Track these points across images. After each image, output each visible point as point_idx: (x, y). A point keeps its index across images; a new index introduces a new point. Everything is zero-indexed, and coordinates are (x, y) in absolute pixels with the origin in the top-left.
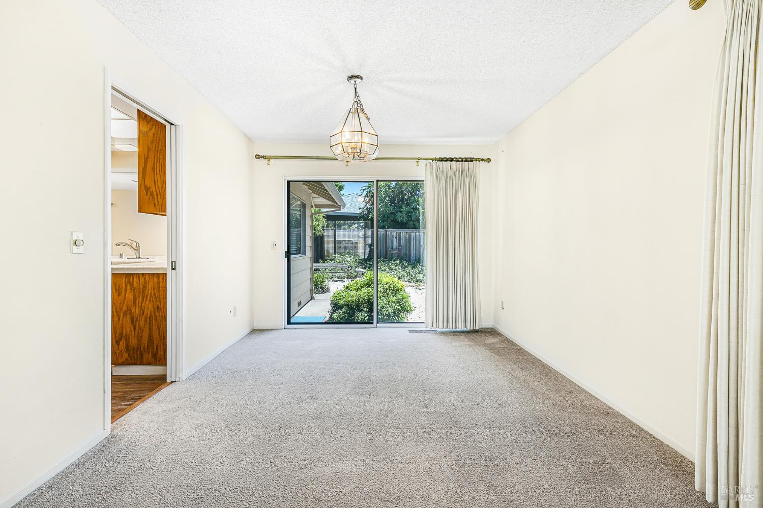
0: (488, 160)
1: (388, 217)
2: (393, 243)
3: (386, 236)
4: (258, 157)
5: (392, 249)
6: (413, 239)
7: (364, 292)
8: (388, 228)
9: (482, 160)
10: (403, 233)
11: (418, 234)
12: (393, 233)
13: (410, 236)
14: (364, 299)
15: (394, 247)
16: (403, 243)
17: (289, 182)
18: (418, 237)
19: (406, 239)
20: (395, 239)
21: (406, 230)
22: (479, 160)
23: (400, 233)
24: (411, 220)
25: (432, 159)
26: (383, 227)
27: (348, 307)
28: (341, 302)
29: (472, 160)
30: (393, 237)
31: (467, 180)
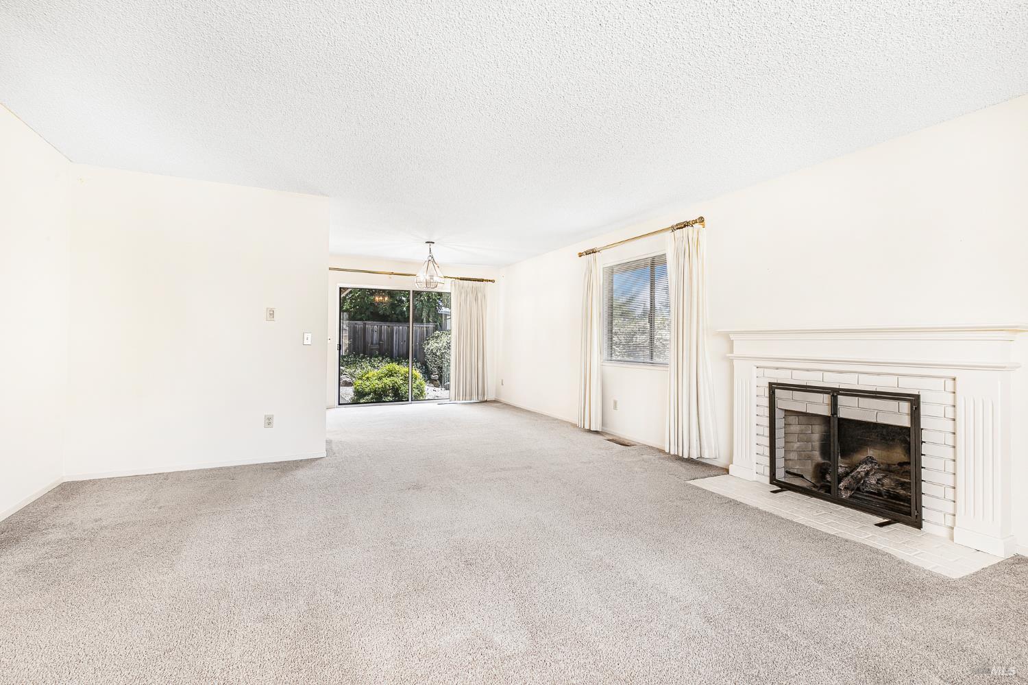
0: (493, 281)
1: (367, 309)
2: (372, 337)
3: (364, 329)
5: (372, 344)
6: (396, 333)
7: (387, 381)
9: (489, 281)
10: (385, 327)
11: (401, 327)
12: (374, 327)
13: (392, 330)
14: (389, 386)
15: (374, 342)
16: (384, 337)
17: (340, 288)
18: (401, 332)
19: (387, 333)
20: (375, 334)
21: (388, 324)
22: (487, 281)
23: (381, 326)
24: (394, 313)
25: (456, 278)
26: (361, 320)
27: (375, 394)
28: (367, 390)
29: (482, 280)
30: (373, 331)
31: (479, 295)
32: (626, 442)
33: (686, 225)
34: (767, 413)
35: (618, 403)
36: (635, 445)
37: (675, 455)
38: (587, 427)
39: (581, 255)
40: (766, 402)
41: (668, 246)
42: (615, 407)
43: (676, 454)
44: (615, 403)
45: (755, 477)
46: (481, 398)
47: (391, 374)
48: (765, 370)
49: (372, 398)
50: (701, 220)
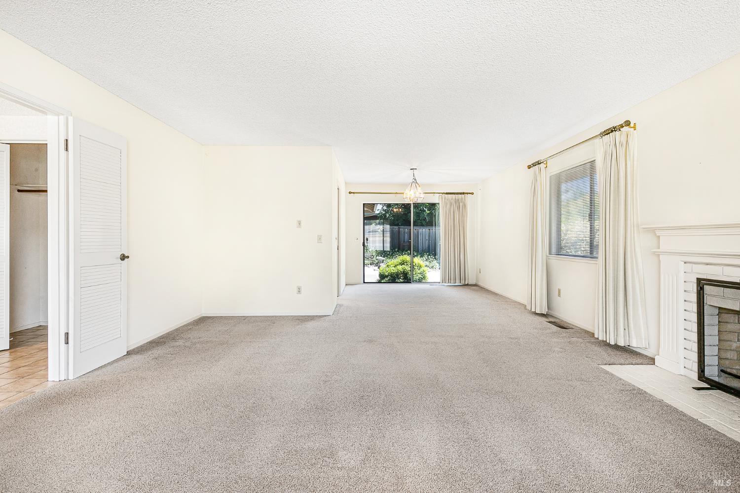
0: (472, 194)
2: (404, 237)
3: (399, 232)
4: (350, 193)
5: (403, 241)
6: (421, 234)
7: (400, 268)
8: (402, 225)
9: (469, 193)
13: (418, 232)
14: (401, 272)
17: (364, 204)
18: (424, 233)
20: (406, 234)
21: (415, 227)
22: (467, 193)
24: (419, 219)
25: (442, 193)
26: (397, 225)
27: (391, 276)
28: (387, 274)
29: (464, 193)
30: (404, 232)
31: (461, 204)
32: (565, 325)
33: (613, 130)
34: (695, 309)
35: (561, 291)
36: (572, 329)
37: (603, 341)
38: (533, 310)
39: (529, 167)
40: (694, 297)
41: (598, 151)
42: (559, 295)
43: (605, 340)
44: (559, 291)
45: (683, 371)
46: (463, 282)
47: (402, 263)
48: (694, 265)
49: (389, 280)
50: (628, 123)
